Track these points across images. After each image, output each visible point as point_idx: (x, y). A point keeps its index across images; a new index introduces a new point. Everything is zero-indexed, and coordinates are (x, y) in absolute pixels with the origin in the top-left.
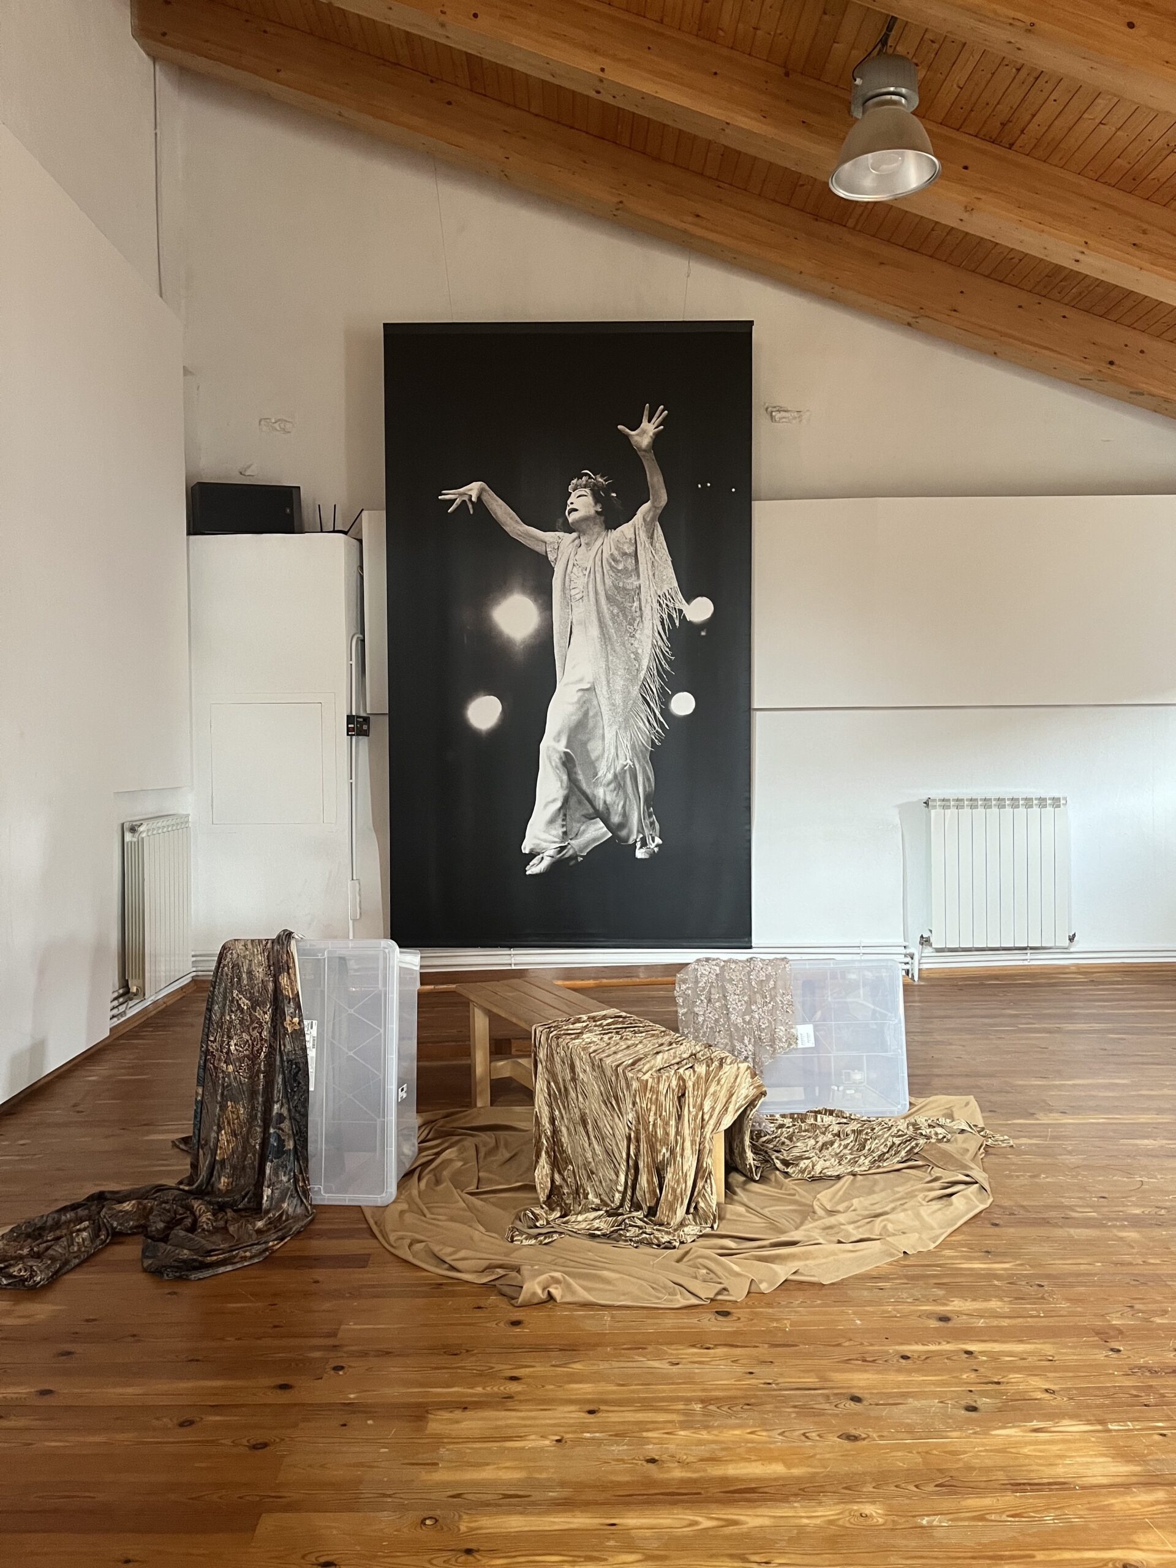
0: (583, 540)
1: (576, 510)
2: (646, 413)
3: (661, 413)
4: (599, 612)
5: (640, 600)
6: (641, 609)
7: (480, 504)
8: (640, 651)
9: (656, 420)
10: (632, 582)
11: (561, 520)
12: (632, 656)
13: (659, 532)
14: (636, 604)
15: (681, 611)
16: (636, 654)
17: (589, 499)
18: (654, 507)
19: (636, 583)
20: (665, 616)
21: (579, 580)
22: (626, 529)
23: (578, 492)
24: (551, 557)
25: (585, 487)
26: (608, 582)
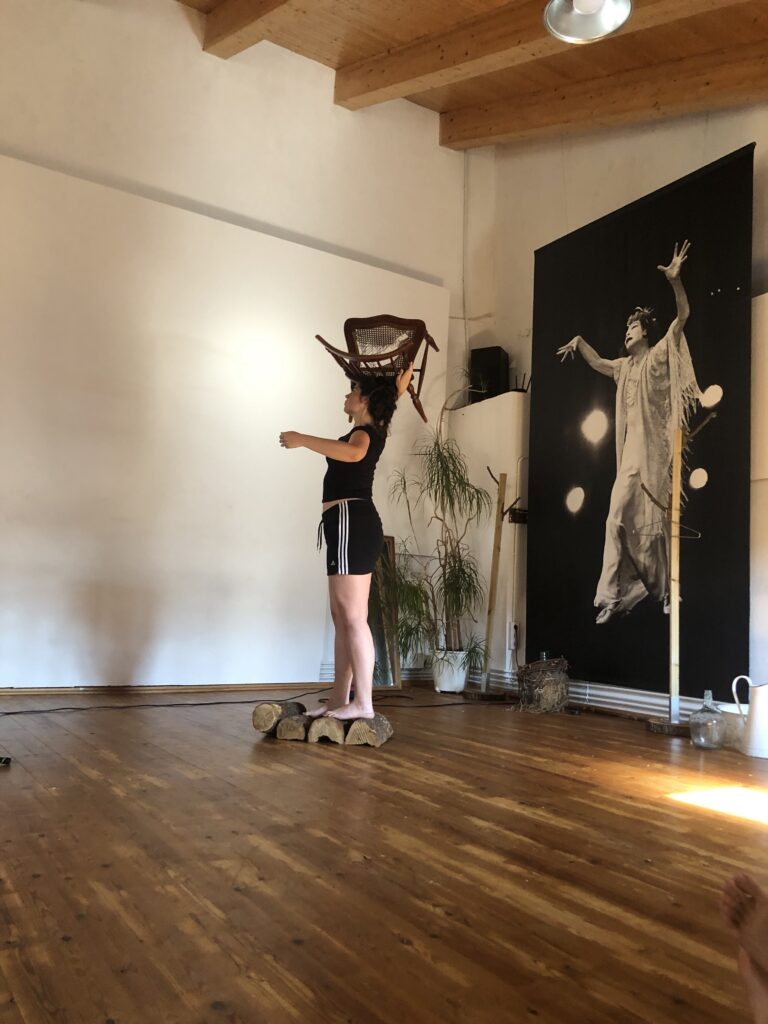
0: (635, 359)
1: (631, 339)
2: (676, 249)
3: (687, 245)
4: (643, 412)
5: (670, 397)
6: (670, 405)
7: (578, 352)
8: (669, 439)
9: (682, 253)
10: (665, 384)
11: (622, 350)
12: (664, 443)
13: (684, 340)
14: (667, 401)
15: (698, 400)
16: (666, 441)
17: (639, 328)
18: (680, 320)
19: (667, 385)
20: (687, 407)
21: (632, 390)
22: (662, 344)
23: (633, 325)
24: (615, 378)
25: (636, 319)
26: (650, 387)
